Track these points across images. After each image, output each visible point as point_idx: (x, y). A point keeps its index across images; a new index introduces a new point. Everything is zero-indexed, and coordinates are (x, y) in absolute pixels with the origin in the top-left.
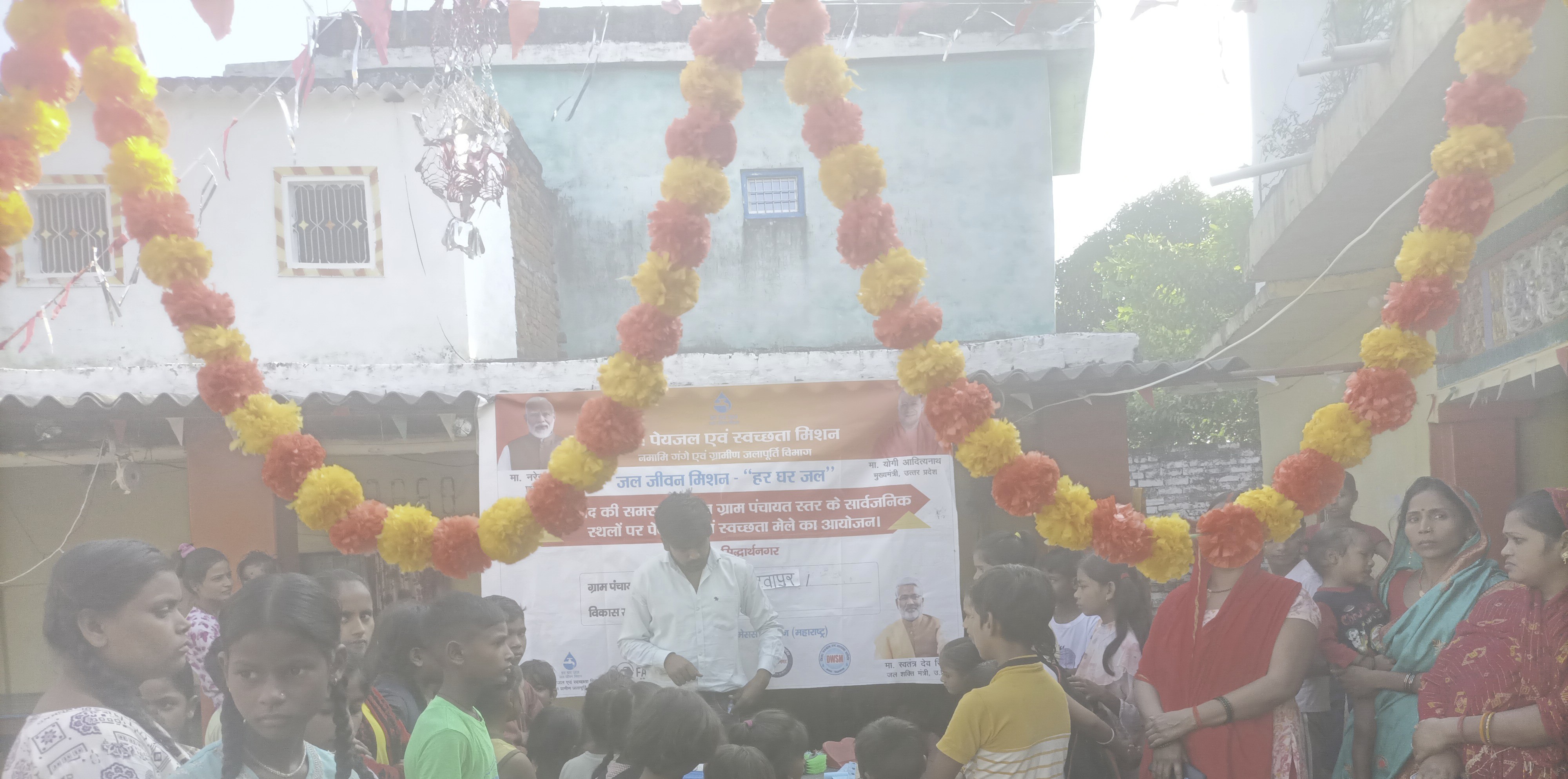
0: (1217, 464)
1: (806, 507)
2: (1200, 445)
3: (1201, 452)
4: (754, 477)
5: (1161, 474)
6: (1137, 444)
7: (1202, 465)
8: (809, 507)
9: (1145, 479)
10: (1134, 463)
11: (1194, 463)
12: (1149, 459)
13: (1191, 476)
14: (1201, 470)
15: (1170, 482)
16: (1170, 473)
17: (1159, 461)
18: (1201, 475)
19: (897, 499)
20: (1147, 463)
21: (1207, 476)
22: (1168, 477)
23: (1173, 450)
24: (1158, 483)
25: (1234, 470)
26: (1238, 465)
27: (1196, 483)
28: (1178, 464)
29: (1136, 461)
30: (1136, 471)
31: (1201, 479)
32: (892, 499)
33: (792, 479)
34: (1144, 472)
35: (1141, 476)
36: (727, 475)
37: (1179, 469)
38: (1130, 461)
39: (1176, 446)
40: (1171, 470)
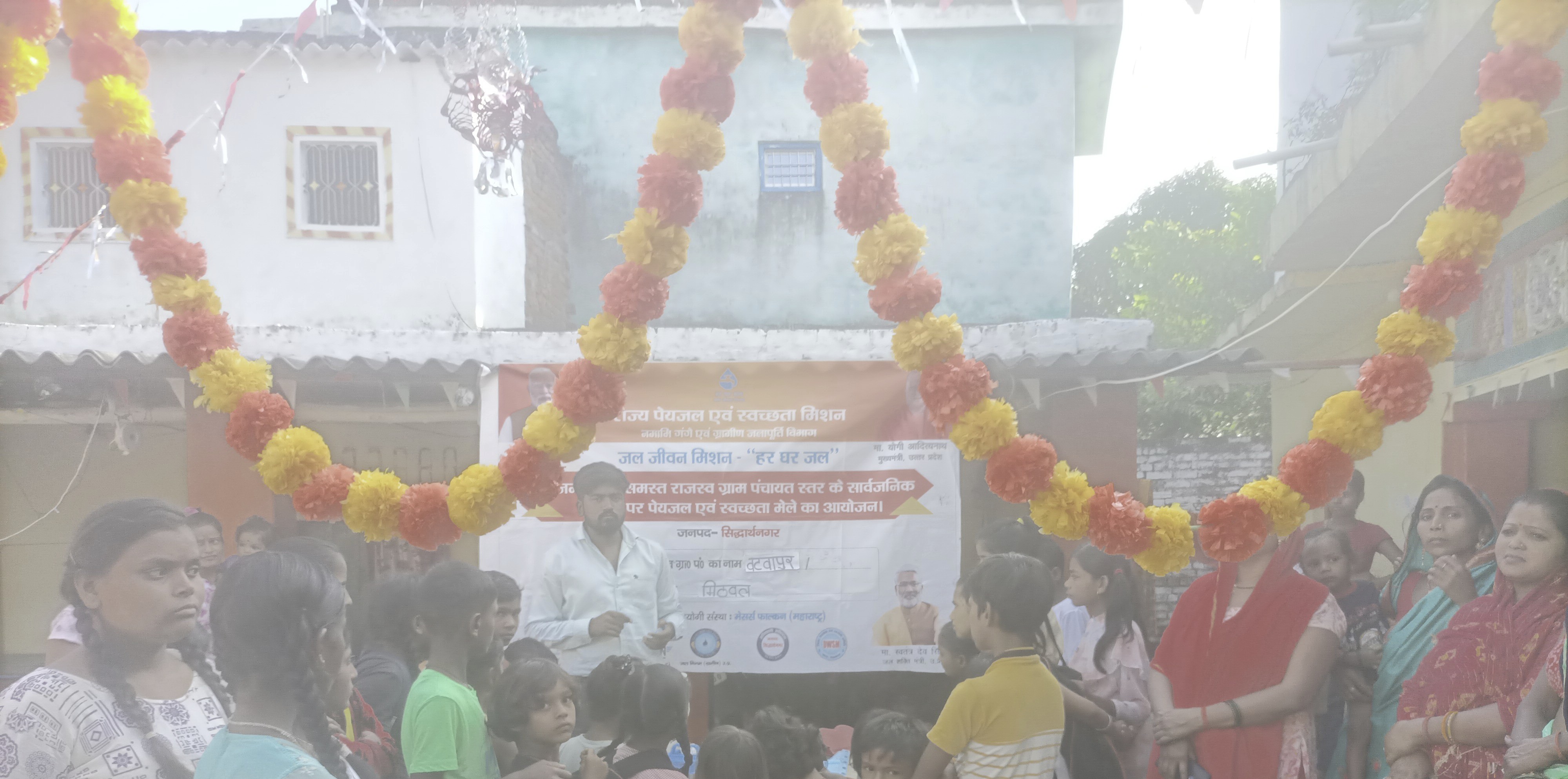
0: (1227, 458)
1: (808, 489)
2: (1211, 439)
3: (1212, 445)
4: (758, 457)
5: (1170, 466)
6: (1148, 435)
7: (1212, 458)
8: (811, 489)
9: (1153, 471)
10: (1143, 455)
11: (1204, 456)
12: (1159, 451)
13: (1200, 469)
14: (1210, 464)
15: (1178, 474)
16: (1179, 466)
17: (1169, 453)
18: (1210, 468)
19: (901, 484)
20: (1156, 454)
21: (1216, 470)
22: (1176, 469)
23: (1183, 443)
24: (1167, 475)
25: (1244, 464)
26: (1249, 460)
27: (1205, 477)
28: (1188, 457)
29: (1146, 452)
30: (1145, 463)
31: (1211, 472)
32: (896, 484)
33: (796, 460)
34: (1153, 464)
35: (1150, 468)
36: (730, 454)
37: (1189, 462)
38: (1139, 452)
39: (1186, 439)
40: (1181, 462)
